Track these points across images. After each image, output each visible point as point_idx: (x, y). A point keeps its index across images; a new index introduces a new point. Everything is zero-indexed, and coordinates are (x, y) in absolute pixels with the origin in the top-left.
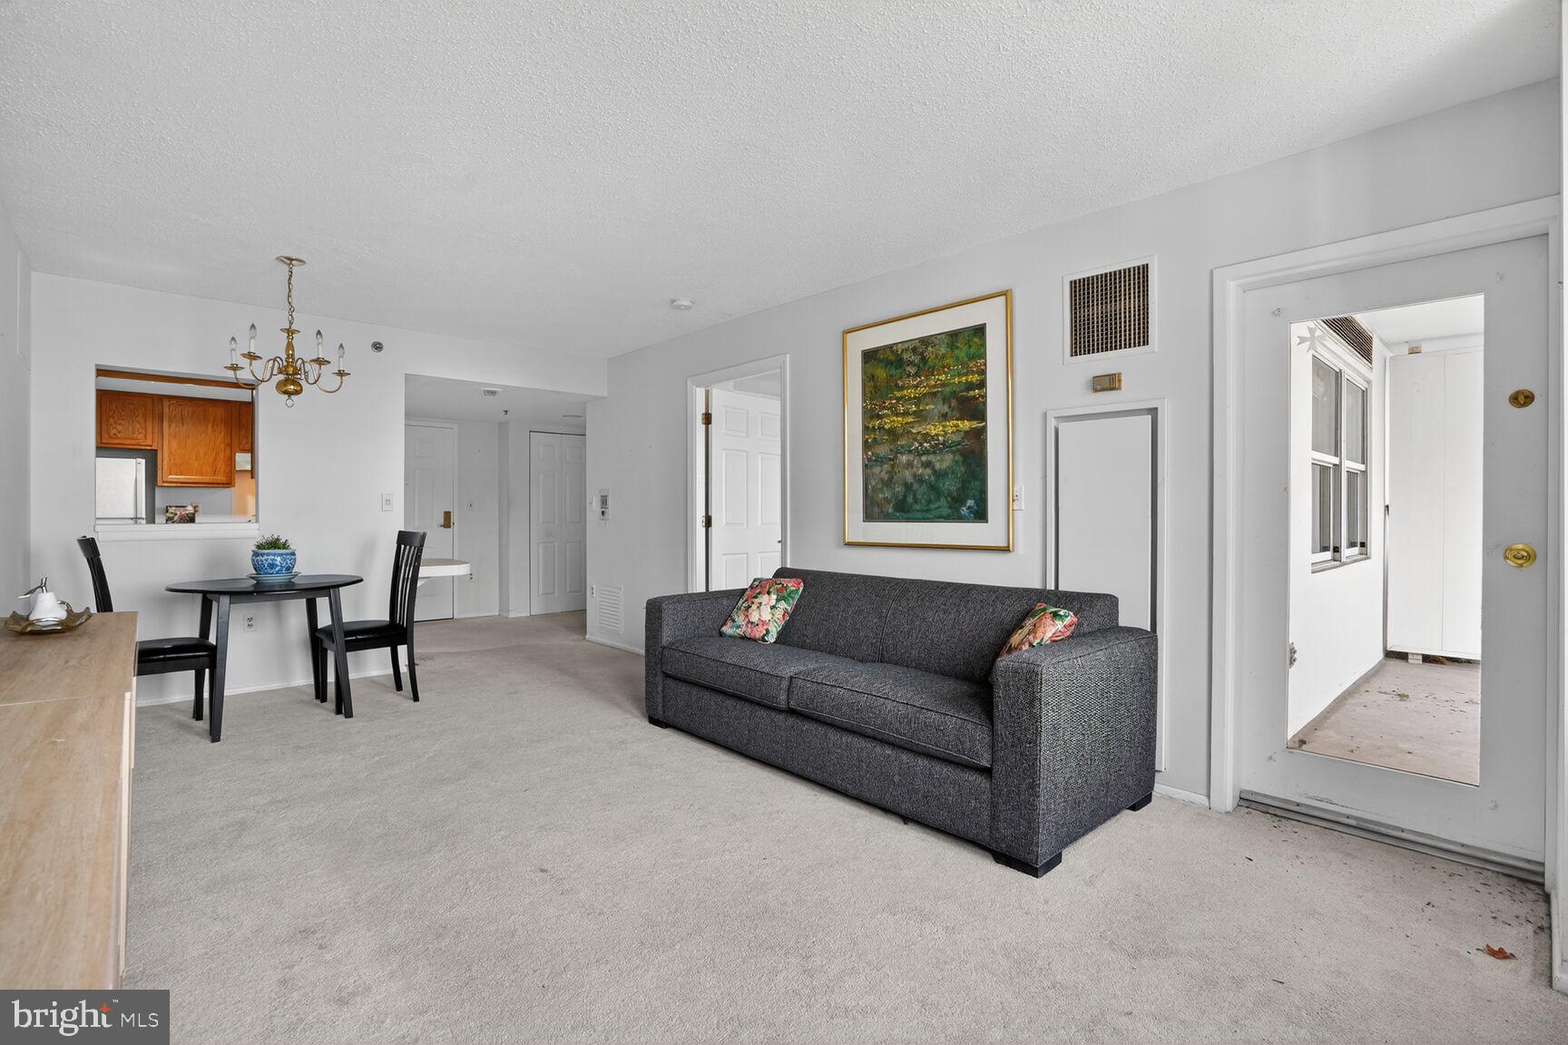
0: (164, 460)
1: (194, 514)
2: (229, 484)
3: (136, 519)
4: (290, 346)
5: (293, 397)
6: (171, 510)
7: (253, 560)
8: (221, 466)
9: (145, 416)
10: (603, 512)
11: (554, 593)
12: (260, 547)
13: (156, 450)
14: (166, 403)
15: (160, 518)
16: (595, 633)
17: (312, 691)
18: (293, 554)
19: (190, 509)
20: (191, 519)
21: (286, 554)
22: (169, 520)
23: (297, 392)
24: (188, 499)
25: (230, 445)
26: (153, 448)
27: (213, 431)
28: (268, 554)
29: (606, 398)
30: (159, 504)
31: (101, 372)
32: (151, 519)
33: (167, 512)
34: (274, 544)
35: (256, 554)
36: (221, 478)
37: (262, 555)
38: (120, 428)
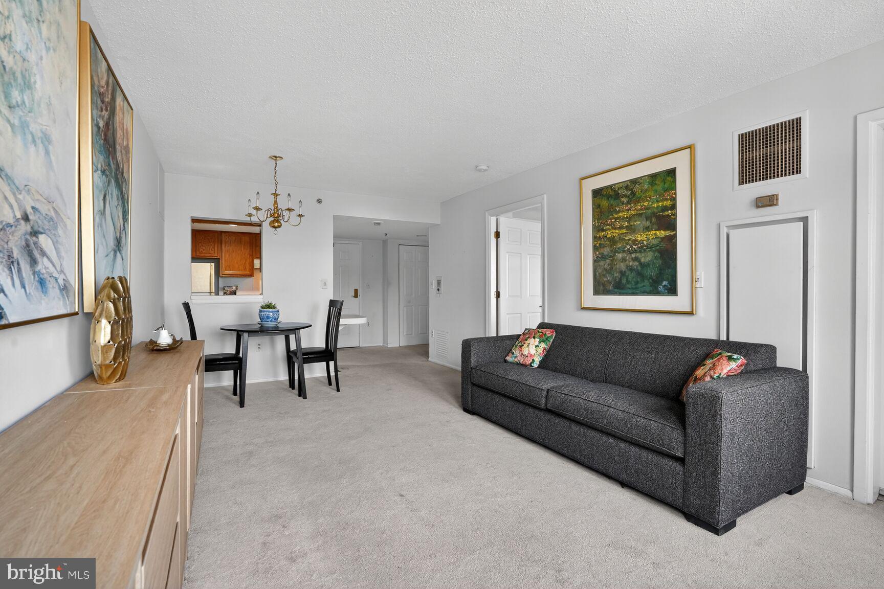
0: (223, 263)
1: (236, 291)
2: (251, 275)
3: (210, 293)
4: (276, 203)
5: (278, 229)
6: (226, 288)
7: (259, 314)
8: (248, 266)
9: (214, 242)
10: (438, 290)
11: (412, 334)
12: (262, 307)
13: (219, 259)
14: (223, 235)
15: (221, 293)
16: (433, 357)
17: (288, 383)
18: (278, 311)
19: (234, 288)
20: (234, 293)
21: (274, 312)
22: (225, 294)
23: (279, 227)
24: (233, 282)
25: (251, 255)
26: (218, 257)
27: (244, 248)
28: (266, 312)
29: (439, 225)
30: (221, 285)
31: (194, 221)
32: (217, 294)
33: (224, 289)
34: (269, 306)
35: (261, 311)
36: (248, 273)
37: (264, 312)
38: (204, 248)
